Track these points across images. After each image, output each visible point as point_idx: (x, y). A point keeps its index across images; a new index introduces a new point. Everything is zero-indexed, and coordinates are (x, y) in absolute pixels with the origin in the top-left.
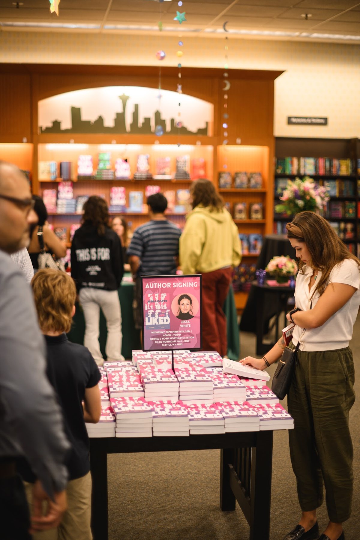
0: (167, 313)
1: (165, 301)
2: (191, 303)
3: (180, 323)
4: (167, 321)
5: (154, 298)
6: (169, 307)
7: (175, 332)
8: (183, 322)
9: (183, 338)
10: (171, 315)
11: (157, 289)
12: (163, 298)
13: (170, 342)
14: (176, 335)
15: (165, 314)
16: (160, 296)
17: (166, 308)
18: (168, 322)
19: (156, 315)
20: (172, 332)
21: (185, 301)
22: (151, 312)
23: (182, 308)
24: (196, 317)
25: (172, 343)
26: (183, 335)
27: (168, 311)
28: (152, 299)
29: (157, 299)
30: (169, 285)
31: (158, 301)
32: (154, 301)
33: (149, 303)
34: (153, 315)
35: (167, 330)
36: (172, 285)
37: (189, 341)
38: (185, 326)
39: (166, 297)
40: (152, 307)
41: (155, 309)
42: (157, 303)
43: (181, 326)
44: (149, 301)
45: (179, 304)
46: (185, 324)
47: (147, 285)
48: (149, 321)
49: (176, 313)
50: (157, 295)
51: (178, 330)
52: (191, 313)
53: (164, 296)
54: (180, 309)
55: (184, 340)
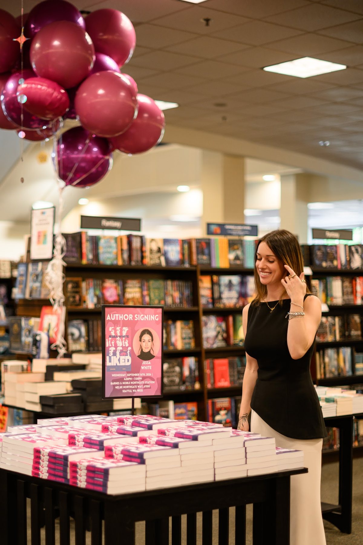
0: (128, 352)
1: (127, 336)
2: (152, 340)
3: (141, 365)
4: (128, 361)
5: (115, 333)
6: (131, 345)
7: (136, 375)
8: (144, 362)
9: (143, 382)
10: (132, 353)
11: (119, 321)
12: (124, 333)
13: (131, 387)
14: (137, 379)
15: (126, 352)
16: (121, 330)
17: (127, 345)
18: (129, 363)
19: (118, 353)
20: (133, 375)
21: (146, 337)
22: (112, 349)
23: (144, 345)
24: (158, 358)
25: (132, 389)
26: (144, 378)
27: (130, 348)
28: (113, 334)
29: (119, 334)
30: (131, 317)
31: (120, 337)
32: (115, 337)
33: (110, 338)
34: (115, 354)
35: (128, 372)
36: (134, 318)
37: (149, 386)
38: (146, 368)
39: (127, 332)
40: (113, 343)
41: (116, 346)
42: (118, 338)
43: (142, 368)
44: (110, 336)
45: (140, 340)
46: (146, 365)
47: (109, 316)
48: (110, 361)
49: (137, 352)
50: (118, 328)
51: (138, 372)
52: (152, 352)
53: (125, 330)
54: (141, 347)
55: (144, 384)
